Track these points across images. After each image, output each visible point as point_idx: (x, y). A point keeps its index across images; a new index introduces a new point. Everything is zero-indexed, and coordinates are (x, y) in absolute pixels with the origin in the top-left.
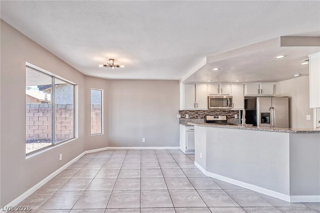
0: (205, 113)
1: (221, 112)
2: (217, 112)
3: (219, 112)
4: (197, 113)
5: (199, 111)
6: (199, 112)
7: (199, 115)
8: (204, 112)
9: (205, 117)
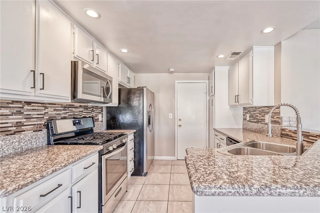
0: (46, 111)
1: (81, 109)
2: (74, 109)
3: (78, 110)
4: (20, 113)
5: (29, 103)
6: (26, 107)
7: (28, 118)
8: (46, 108)
9: (49, 126)
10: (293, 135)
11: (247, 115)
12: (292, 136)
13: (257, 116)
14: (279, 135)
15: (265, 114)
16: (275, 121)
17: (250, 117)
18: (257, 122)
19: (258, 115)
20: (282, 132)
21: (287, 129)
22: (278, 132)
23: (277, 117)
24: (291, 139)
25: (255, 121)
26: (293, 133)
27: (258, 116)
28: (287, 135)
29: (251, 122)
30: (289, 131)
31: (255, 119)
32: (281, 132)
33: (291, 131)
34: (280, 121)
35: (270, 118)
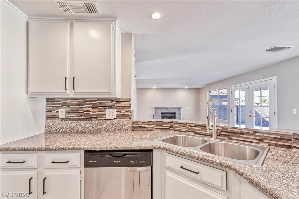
10: (147, 126)
11: (60, 110)
12: (146, 128)
13: (88, 111)
14: (130, 129)
15: (105, 108)
16: (123, 115)
17: (68, 113)
18: (89, 119)
19: (91, 109)
20: (134, 126)
21: (140, 122)
22: (129, 126)
23: (126, 111)
24: (145, 130)
25: (83, 117)
26: (147, 124)
27: (90, 111)
28: (140, 127)
29: (70, 119)
30: (142, 123)
31: (81, 116)
32: (132, 126)
33: (145, 123)
34: (130, 114)
35: (115, 112)
